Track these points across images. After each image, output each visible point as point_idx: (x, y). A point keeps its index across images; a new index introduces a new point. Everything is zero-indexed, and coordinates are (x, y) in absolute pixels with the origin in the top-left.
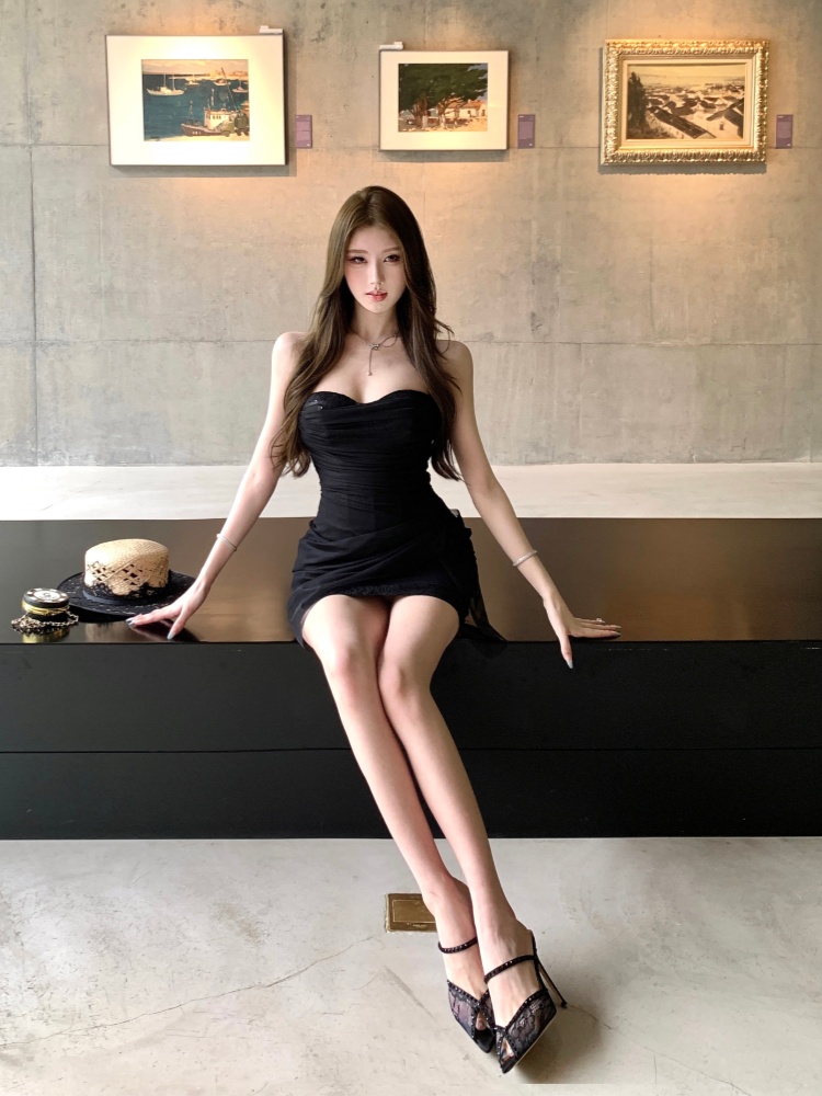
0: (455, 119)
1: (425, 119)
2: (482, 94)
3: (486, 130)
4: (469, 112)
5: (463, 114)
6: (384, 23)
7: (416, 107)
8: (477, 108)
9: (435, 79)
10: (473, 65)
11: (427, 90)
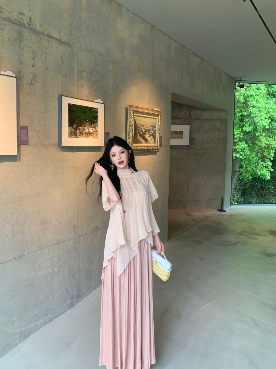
1: (78, 132)
2: (97, 122)
5: (91, 130)
7: (75, 125)
8: (95, 129)
9: (81, 113)
11: (79, 118)
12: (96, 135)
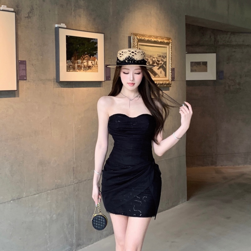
0: (87, 66)
1: (76, 65)
2: (96, 54)
3: (97, 71)
4: (92, 63)
5: (90, 63)
6: (56, 12)
7: (73, 58)
8: (94, 61)
9: (80, 45)
10: (92, 39)
11: (77, 51)
12: (95, 68)
